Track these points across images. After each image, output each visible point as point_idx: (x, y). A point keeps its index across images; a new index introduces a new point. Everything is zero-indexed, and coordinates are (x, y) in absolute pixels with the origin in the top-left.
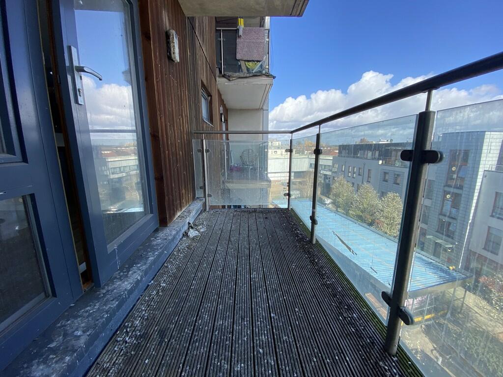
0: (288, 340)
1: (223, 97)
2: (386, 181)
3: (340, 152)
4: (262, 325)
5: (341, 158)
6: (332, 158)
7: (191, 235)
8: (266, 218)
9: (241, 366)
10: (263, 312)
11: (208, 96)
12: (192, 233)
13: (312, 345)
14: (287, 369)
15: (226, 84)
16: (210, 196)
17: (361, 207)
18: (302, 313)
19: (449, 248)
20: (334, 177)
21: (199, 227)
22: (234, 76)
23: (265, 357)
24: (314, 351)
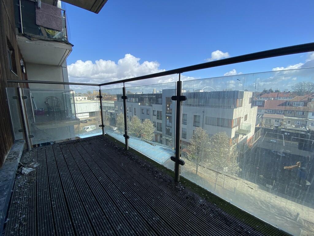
0: (137, 200)
1: (21, 52)
2: (143, 114)
3: (118, 99)
4: (121, 201)
5: (119, 102)
6: (114, 102)
7: (25, 172)
8: (90, 144)
9: (120, 226)
10: (118, 195)
11: (10, 50)
12: (26, 171)
13: (149, 195)
14: (144, 211)
15: (27, 42)
16: (31, 137)
17: (134, 128)
18: (138, 184)
19: (171, 140)
20: (116, 114)
21: (31, 164)
22: (35, 37)
23: (131, 214)
24: (151, 197)
